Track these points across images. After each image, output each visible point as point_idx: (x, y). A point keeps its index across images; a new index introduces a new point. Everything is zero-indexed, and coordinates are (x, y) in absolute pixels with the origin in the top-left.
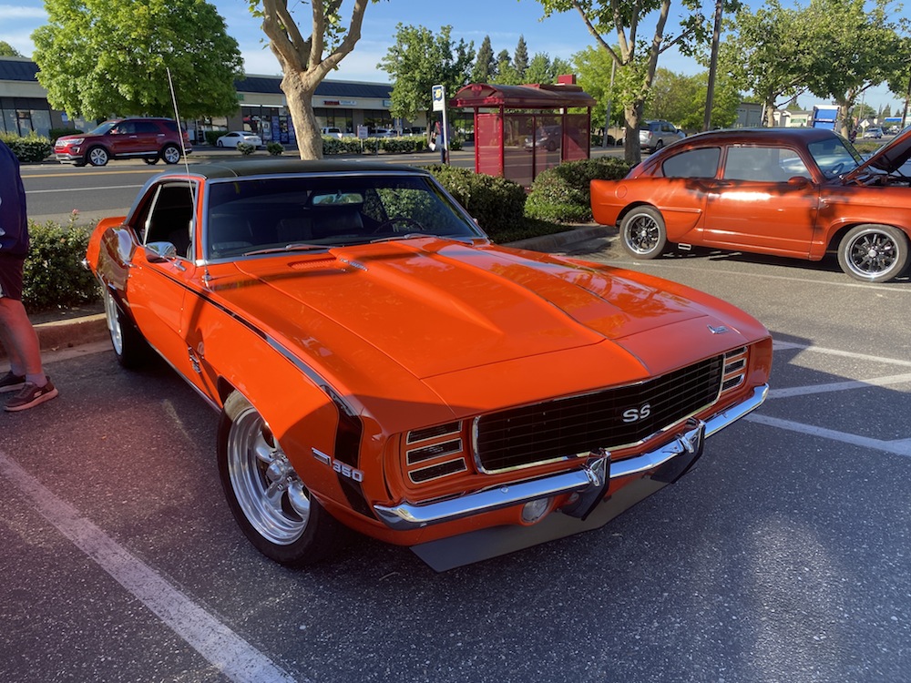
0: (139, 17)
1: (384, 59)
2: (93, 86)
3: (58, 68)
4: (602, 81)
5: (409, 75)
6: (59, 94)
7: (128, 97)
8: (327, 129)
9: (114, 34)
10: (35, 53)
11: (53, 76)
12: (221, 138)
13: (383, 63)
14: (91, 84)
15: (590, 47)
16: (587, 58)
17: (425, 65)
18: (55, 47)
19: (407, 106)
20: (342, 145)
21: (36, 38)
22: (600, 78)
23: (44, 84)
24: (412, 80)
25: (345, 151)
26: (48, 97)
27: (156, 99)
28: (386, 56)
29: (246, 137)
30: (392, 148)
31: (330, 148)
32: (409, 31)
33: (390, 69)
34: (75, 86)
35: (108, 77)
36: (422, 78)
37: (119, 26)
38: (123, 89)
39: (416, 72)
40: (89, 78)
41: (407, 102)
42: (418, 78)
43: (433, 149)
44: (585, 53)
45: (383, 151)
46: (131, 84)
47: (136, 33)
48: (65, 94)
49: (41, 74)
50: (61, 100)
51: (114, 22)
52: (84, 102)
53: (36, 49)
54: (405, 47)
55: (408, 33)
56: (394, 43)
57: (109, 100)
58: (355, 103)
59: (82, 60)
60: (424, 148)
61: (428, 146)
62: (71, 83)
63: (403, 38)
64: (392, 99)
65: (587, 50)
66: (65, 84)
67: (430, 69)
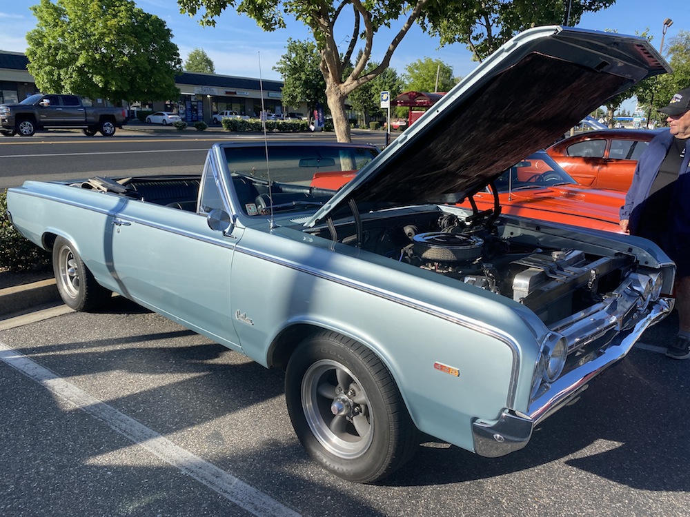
0: (111, 27)
1: (278, 63)
2: (74, 76)
3: (46, 61)
4: (429, 85)
5: (297, 75)
6: (46, 81)
7: (100, 85)
8: (229, 112)
9: (92, 38)
10: (28, 49)
11: (40, 67)
12: (149, 116)
13: (277, 66)
14: (71, 74)
15: (419, 61)
16: (417, 68)
17: (309, 69)
18: (46, 46)
19: (294, 98)
20: (249, 125)
21: (30, 38)
22: (427, 83)
23: (33, 73)
24: (300, 79)
25: (250, 129)
26: (36, 82)
27: (120, 87)
28: (279, 61)
29: (170, 116)
30: (284, 128)
31: (241, 126)
32: (297, 44)
33: (282, 70)
34: (59, 75)
35: (86, 69)
36: (306, 78)
37: (96, 33)
38: (97, 79)
39: (302, 73)
40: (70, 70)
41: (295, 95)
42: (304, 78)
43: (313, 130)
44: (416, 64)
45: (277, 130)
46: (103, 76)
47: (109, 39)
48: (50, 81)
49: (31, 65)
50: (48, 85)
51: (92, 29)
52: (66, 87)
53: (30, 47)
54: (294, 55)
55: (296, 46)
56: (286, 52)
57: (85, 86)
58: (248, 94)
59: (66, 56)
60: (305, 129)
61: (308, 127)
62: (56, 73)
63: (293, 48)
64: (283, 92)
65: (417, 62)
66: (50, 73)
67: (312, 71)
